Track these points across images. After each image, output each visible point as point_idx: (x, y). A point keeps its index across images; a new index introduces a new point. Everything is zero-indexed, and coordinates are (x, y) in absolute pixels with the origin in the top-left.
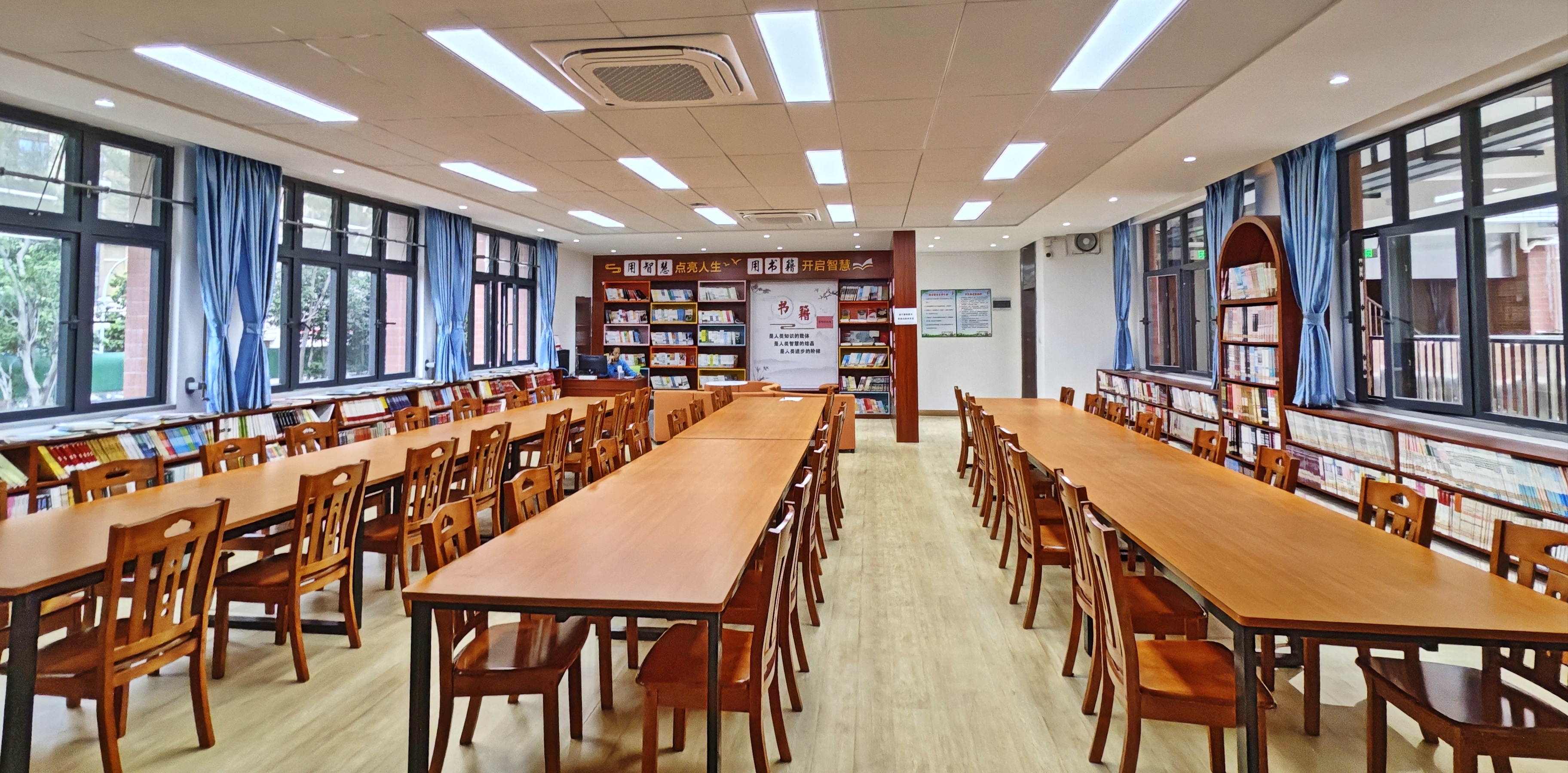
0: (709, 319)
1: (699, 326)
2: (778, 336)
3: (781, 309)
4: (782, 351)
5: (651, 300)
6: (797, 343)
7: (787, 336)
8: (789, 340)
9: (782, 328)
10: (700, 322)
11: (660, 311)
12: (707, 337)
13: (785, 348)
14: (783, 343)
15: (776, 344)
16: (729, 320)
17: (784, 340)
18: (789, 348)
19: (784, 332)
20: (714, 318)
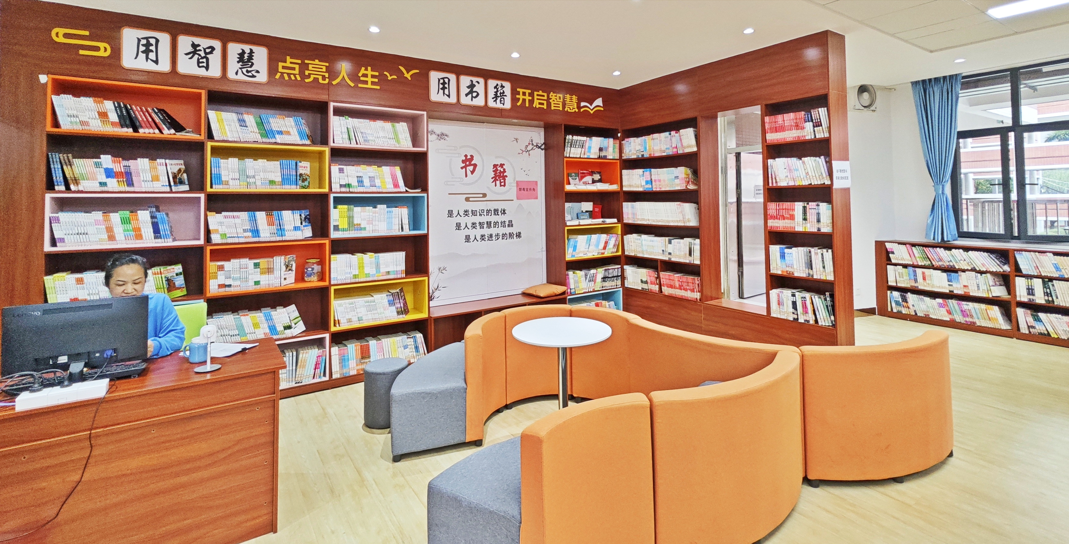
0: (354, 182)
1: (332, 196)
2: (462, 213)
3: (465, 167)
4: (468, 238)
5: (210, 136)
6: (489, 224)
7: (474, 213)
8: (477, 219)
9: (467, 199)
10: (336, 187)
11: (233, 162)
12: (350, 219)
13: (472, 233)
14: (469, 225)
15: (458, 226)
16: (396, 185)
17: (471, 219)
18: (478, 232)
19: (470, 206)
20: (367, 182)
